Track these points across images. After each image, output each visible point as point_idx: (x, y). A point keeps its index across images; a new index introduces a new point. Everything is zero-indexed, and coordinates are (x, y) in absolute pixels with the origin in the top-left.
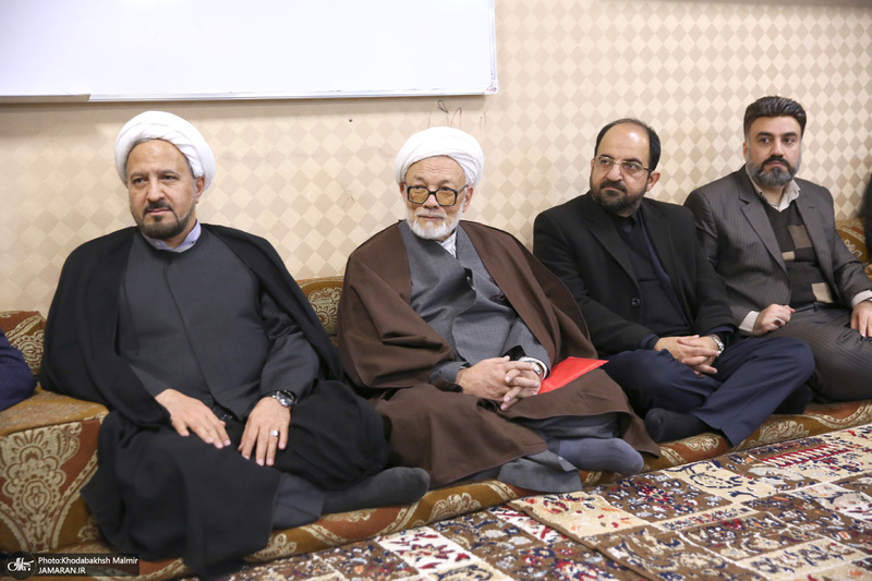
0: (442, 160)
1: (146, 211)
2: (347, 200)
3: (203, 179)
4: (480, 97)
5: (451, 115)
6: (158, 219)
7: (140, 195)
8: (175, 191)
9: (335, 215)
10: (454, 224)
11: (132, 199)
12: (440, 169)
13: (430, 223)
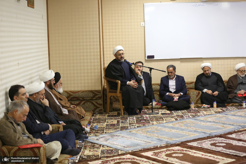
2: (231, 70)
13: (243, 75)
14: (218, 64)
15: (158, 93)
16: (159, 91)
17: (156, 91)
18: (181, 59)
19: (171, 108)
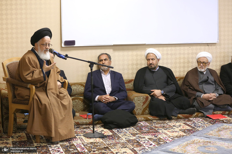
0: (204, 58)
1: (149, 65)
2: (188, 62)
3: (159, 59)
4: (215, 43)
5: (209, 47)
6: (151, 66)
7: (149, 63)
8: (154, 62)
9: (186, 65)
10: (206, 69)
11: (147, 63)
12: (203, 59)
13: (201, 69)
14: (167, 54)
15: (82, 98)
16: (82, 95)
17: (78, 94)
18: (114, 46)
19: (110, 125)
